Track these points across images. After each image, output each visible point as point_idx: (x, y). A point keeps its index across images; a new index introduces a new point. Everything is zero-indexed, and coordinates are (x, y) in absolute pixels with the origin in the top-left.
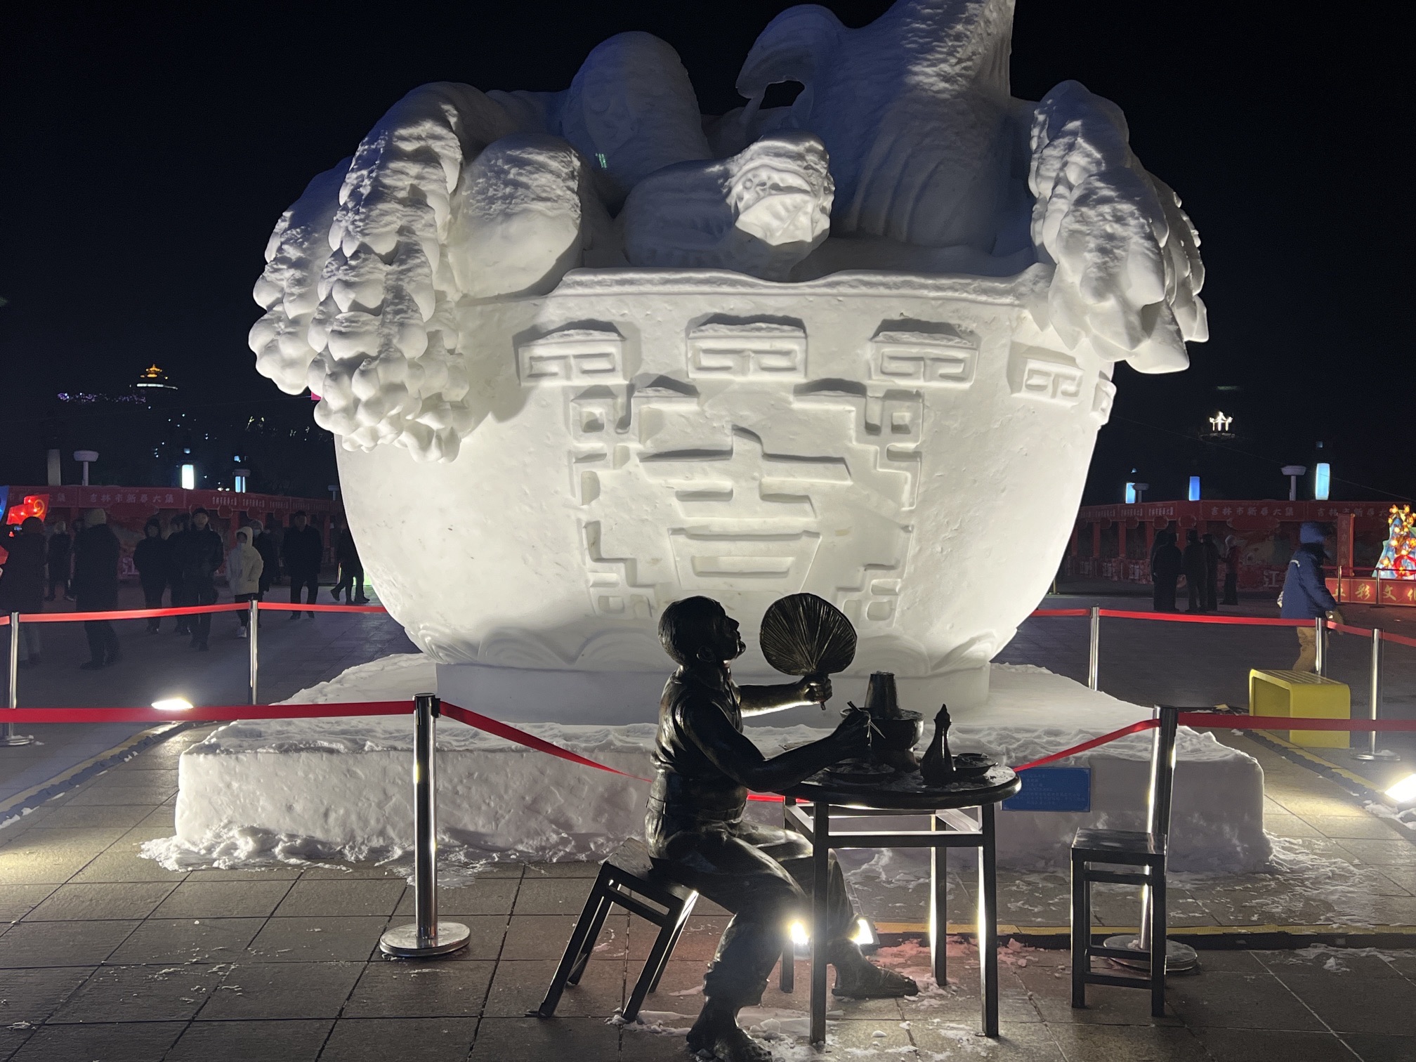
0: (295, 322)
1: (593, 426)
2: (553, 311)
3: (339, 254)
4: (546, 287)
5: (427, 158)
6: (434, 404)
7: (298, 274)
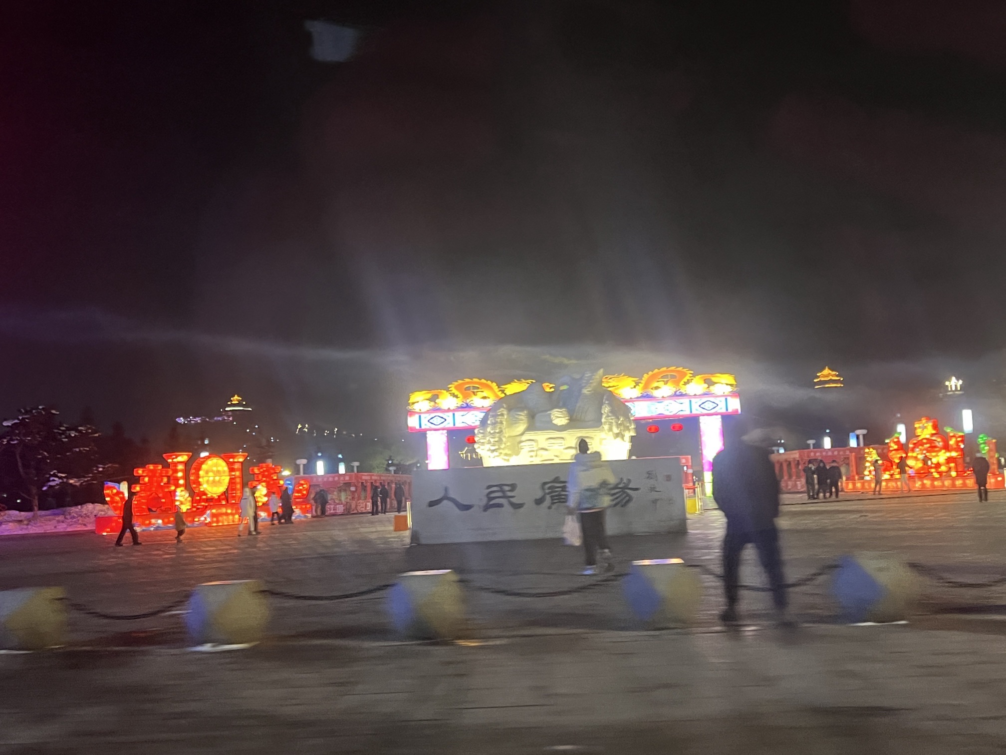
0: (483, 443)
1: (532, 456)
2: (524, 438)
3: (490, 432)
4: (522, 434)
5: (502, 415)
6: (506, 455)
7: (482, 435)
